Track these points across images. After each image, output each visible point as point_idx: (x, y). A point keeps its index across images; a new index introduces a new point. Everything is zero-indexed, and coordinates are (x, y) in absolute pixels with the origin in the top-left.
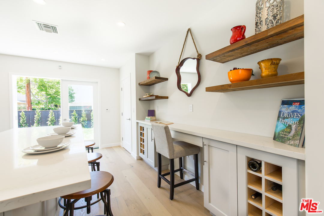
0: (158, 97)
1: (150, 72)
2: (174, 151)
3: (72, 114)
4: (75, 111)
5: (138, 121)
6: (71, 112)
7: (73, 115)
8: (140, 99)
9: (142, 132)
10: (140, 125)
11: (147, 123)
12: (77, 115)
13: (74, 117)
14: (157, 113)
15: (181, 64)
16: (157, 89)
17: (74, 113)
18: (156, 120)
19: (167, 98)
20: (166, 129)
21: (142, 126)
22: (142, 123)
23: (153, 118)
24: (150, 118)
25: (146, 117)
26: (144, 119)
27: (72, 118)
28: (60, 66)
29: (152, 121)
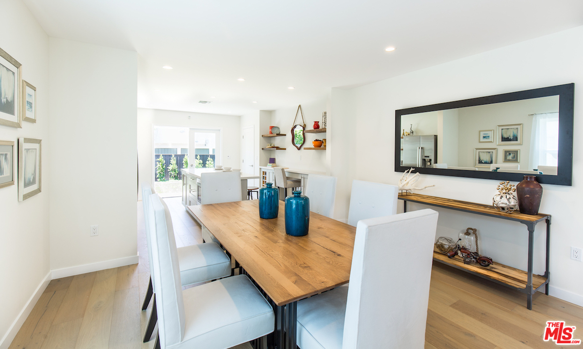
0: (278, 148)
1: (272, 127)
2: (287, 183)
3: (158, 160)
4: (163, 155)
5: (261, 167)
6: (157, 156)
7: (159, 162)
8: (263, 149)
9: (265, 176)
10: (262, 170)
11: (269, 168)
12: (164, 161)
13: (161, 163)
14: (277, 161)
15: (295, 127)
16: (278, 141)
17: (161, 158)
18: (276, 166)
19: (285, 149)
20: (283, 170)
21: (265, 171)
22: (264, 169)
23: (274, 164)
24: (271, 164)
25: (269, 164)
26: (266, 165)
27: (158, 165)
28: (189, 117)
29: (273, 167)
